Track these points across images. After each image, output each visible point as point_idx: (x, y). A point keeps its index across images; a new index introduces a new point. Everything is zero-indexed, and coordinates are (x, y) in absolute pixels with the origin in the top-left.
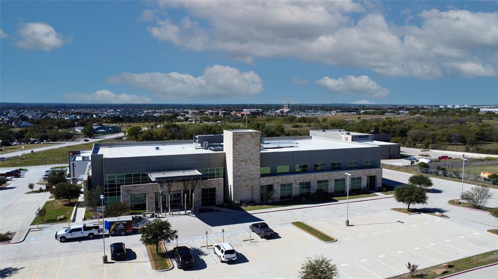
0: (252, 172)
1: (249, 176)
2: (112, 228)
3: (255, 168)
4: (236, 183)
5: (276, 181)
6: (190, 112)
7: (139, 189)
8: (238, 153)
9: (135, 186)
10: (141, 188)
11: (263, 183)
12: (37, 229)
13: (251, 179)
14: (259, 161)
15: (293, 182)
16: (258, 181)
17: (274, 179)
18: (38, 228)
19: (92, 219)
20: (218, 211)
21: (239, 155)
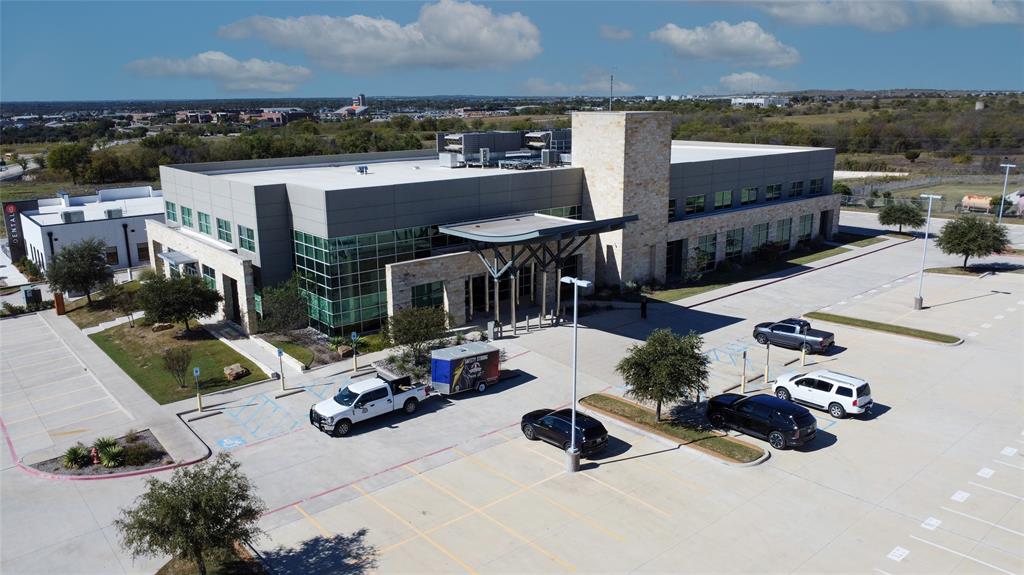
0: (654, 212)
1: (650, 221)
2: (456, 377)
3: (661, 202)
4: (627, 240)
5: (691, 230)
6: (136, 116)
7: (430, 270)
8: (633, 166)
9: (421, 263)
10: (435, 266)
11: (672, 237)
12: (199, 414)
13: (654, 229)
14: (667, 184)
15: (718, 231)
16: (663, 233)
17: (689, 225)
18: (203, 409)
19: (325, 363)
20: (610, 308)
21: (634, 169)
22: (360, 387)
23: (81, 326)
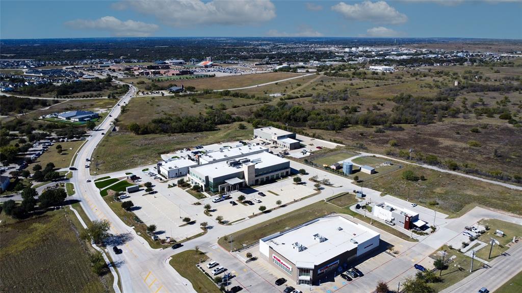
1: (252, 178)
2: (225, 198)
10: (224, 185)
11: (255, 179)
15: (264, 177)
17: (259, 177)
22: (217, 199)
23: (184, 189)
